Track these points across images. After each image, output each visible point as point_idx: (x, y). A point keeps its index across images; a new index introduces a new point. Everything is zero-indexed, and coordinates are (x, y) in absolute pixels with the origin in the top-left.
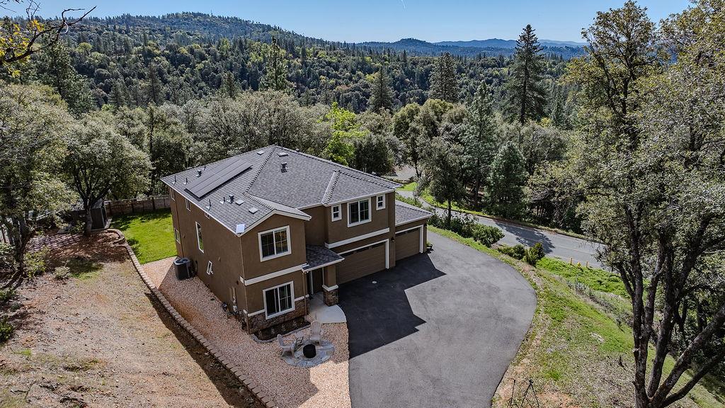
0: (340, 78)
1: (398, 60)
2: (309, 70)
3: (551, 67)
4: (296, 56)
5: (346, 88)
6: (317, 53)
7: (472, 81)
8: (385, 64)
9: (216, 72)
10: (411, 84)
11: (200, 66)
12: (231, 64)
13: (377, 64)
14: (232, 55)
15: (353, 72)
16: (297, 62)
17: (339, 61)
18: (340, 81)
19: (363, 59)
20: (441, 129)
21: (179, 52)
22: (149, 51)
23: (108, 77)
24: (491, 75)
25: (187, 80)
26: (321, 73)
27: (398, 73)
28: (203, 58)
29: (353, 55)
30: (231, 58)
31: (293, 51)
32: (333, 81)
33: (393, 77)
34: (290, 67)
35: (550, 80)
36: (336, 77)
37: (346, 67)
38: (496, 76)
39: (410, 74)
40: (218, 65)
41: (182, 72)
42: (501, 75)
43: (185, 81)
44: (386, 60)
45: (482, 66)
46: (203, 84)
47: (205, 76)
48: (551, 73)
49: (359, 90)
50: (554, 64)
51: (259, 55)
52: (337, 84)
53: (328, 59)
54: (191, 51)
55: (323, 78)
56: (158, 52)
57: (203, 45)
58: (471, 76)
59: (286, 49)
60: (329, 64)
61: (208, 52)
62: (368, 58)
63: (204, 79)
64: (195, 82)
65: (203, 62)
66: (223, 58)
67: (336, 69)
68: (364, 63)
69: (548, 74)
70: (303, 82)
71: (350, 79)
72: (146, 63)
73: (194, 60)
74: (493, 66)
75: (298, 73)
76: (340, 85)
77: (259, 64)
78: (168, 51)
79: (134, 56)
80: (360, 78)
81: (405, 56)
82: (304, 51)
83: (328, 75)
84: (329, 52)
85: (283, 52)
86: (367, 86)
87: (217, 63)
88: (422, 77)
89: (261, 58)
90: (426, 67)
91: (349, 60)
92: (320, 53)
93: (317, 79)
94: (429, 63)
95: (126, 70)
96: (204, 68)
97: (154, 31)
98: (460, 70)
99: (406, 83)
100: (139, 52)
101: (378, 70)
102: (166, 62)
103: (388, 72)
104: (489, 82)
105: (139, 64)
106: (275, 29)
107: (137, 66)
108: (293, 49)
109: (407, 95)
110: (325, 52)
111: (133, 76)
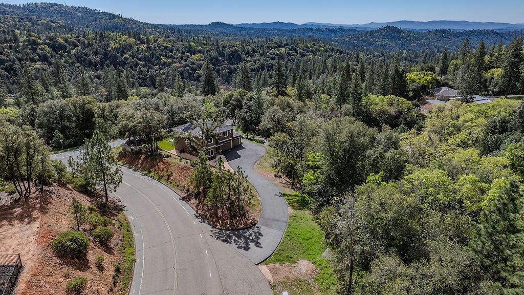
0: (174, 58)
1: (213, 45)
2: (153, 53)
3: (312, 47)
4: (142, 43)
5: (179, 65)
6: (157, 40)
7: (262, 58)
8: (205, 48)
9: (86, 55)
10: (223, 61)
11: (74, 51)
12: (97, 49)
13: (199, 48)
14: (96, 42)
15: (183, 53)
16: (144, 47)
17: (173, 46)
18: (175, 60)
19: (189, 44)
21: (57, 42)
22: (34, 41)
23: (7, 61)
24: (274, 54)
25: (66, 62)
26: (161, 55)
27: (214, 54)
28: (75, 46)
29: (182, 41)
30: (96, 46)
31: (139, 39)
32: (170, 60)
33: (211, 56)
34: (138, 50)
35: (311, 56)
36: (172, 57)
37: (178, 50)
38: (277, 54)
39: (221, 54)
40: (87, 50)
41: (62, 56)
42: (280, 53)
43: (65, 62)
44: (205, 45)
45: (268, 48)
46: (78, 64)
47: (79, 58)
48: (312, 51)
49: (189, 66)
50: (314, 45)
51: (116, 42)
52: (173, 62)
53: (165, 45)
54: (66, 41)
55: (163, 59)
56: (41, 42)
57: (74, 35)
58: (262, 55)
59: (135, 38)
60: (166, 48)
61: (79, 41)
62: (192, 44)
63: (78, 61)
64: (72, 63)
65: (76, 48)
66: (90, 45)
67: (171, 52)
68: (190, 47)
69: (310, 52)
70: (149, 61)
71: (182, 58)
72: (34, 50)
73: (69, 47)
74: (276, 48)
75: (145, 55)
76: (175, 63)
77: (117, 49)
78: (48, 41)
79: (21, 44)
80: (188, 58)
81: (217, 41)
82: (148, 39)
83: (166, 55)
84: (165, 40)
85: (132, 40)
86: (193, 64)
87: (86, 49)
88: (229, 56)
89: (117, 44)
90: (232, 49)
91: (180, 45)
92: (159, 40)
93: (158, 58)
94: (234, 46)
95: (20, 56)
96: (78, 53)
97: (22, 19)
98: (254, 51)
99: (219, 61)
100: (25, 41)
101: (200, 52)
102: (48, 49)
103: (207, 53)
104: (273, 59)
105: (28, 51)
106: (119, 17)
107: (26, 52)
108: (139, 37)
109: (221, 68)
110: (162, 39)
111: (27, 60)
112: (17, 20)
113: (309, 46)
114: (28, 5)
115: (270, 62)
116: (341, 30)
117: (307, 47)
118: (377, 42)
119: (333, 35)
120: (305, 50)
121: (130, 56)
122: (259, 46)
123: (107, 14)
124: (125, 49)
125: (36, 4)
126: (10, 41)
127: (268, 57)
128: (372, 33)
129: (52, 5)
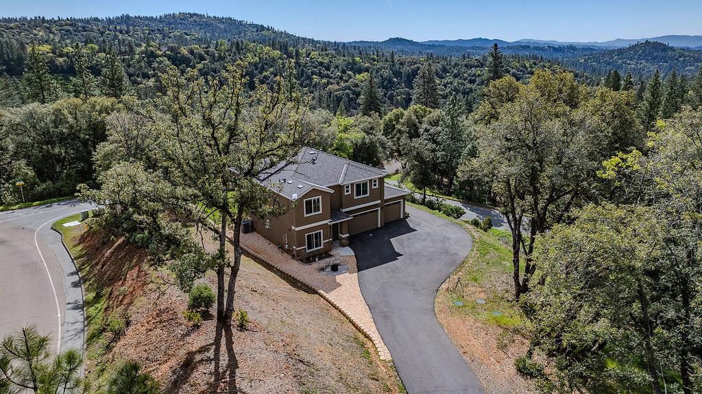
0: (331, 78)
1: (387, 60)
2: (303, 70)
3: (531, 67)
4: (290, 56)
5: (337, 87)
6: (310, 54)
7: (456, 80)
8: (374, 65)
10: (399, 83)
11: (200, 66)
13: (367, 65)
14: (230, 55)
15: (344, 72)
17: (331, 62)
18: (331, 80)
19: (353, 60)
20: (421, 131)
21: (180, 53)
22: (152, 52)
24: (474, 75)
26: (313, 73)
27: (386, 73)
28: (202, 58)
29: (344, 56)
30: (228, 59)
31: (286, 52)
32: (324, 81)
33: (382, 76)
36: (328, 76)
37: (337, 67)
39: (398, 74)
40: (216, 65)
44: (375, 61)
45: (466, 66)
49: (350, 89)
50: (535, 64)
51: (255, 55)
52: (328, 83)
53: (320, 60)
54: (191, 52)
55: (316, 79)
56: (160, 53)
57: (202, 46)
58: (456, 76)
59: (281, 51)
60: (321, 64)
61: (207, 53)
62: (357, 59)
65: (203, 62)
66: (221, 58)
67: (328, 69)
68: (354, 63)
69: (528, 73)
71: (341, 78)
72: (150, 64)
73: (194, 60)
74: (477, 67)
76: (331, 84)
77: (255, 64)
78: (169, 52)
79: (137, 57)
80: (351, 78)
81: (392, 56)
82: (297, 52)
83: (320, 74)
84: (321, 53)
85: (277, 52)
86: (356, 85)
87: (216, 63)
88: (408, 76)
89: (257, 58)
90: (412, 67)
91: (340, 61)
92: (312, 53)
93: (310, 78)
94: (416, 63)
95: (131, 70)
96: (204, 68)
97: (153, 31)
98: (445, 70)
99: (394, 83)
100: (142, 53)
101: (367, 70)
102: (168, 62)
103: (377, 72)
104: (472, 82)
105: (143, 64)
106: (268, 29)
107: (141, 67)
108: (287, 49)
109: (395, 94)
110: (317, 53)
111: (138, 76)
112: (147, 32)
113: (528, 65)
114: (166, 16)
115: (468, 86)
116: (571, 48)
117: (525, 67)
118: (629, 64)
119: (559, 56)
120: (521, 71)
121: (272, 73)
122: (453, 63)
123: (256, 26)
124: (266, 64)
125: (174, 14)
126: (125, 52)
127: (465, 80)
128: (621, 51)
129: (192, 15)
